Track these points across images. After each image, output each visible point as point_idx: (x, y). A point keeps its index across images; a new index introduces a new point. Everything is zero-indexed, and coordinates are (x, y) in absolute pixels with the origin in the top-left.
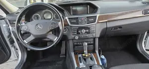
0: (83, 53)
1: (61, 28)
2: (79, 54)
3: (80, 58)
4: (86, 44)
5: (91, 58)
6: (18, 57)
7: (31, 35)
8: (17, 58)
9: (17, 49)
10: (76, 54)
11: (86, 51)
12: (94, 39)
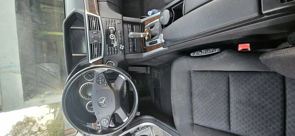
0: (145, 38)
1: (106, 69)
2: (145, 45)
3: (150, 44)
4: (131, 33)
5: (152, 27)
6: (148, 126)
7: (117, 112)
8: (149, 128)
9: (138, 129)
10: (145, 51)
11: (142, 35)
12: (124, 22)
